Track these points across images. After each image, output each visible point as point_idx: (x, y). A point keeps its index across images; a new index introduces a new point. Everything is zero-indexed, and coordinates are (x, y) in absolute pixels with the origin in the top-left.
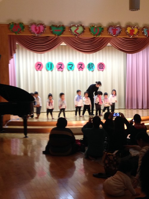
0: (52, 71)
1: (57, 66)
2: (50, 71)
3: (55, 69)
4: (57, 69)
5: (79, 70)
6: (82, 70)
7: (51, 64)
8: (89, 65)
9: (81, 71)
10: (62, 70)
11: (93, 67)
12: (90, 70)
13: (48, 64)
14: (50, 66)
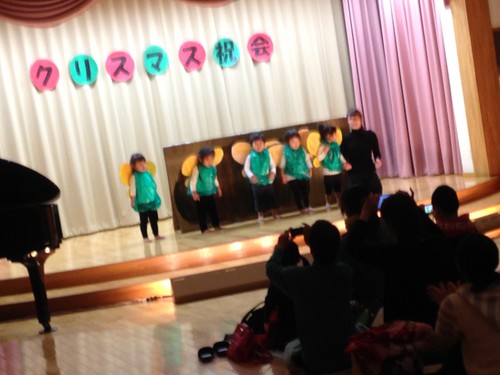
0: (93, 85)
1: (108, 67)
2: (86, 87)
3: (103, 78)
4: (109, 77)
5: (187, 71)
6: (200, 70)
7: (87, 63)
8: (219, 47)
9: (195, 73)
10: (127, 77)
11: (234, 53)
12: (224, 65)
13: (77, 64)
14: (85, 69)
